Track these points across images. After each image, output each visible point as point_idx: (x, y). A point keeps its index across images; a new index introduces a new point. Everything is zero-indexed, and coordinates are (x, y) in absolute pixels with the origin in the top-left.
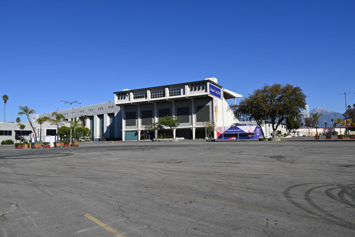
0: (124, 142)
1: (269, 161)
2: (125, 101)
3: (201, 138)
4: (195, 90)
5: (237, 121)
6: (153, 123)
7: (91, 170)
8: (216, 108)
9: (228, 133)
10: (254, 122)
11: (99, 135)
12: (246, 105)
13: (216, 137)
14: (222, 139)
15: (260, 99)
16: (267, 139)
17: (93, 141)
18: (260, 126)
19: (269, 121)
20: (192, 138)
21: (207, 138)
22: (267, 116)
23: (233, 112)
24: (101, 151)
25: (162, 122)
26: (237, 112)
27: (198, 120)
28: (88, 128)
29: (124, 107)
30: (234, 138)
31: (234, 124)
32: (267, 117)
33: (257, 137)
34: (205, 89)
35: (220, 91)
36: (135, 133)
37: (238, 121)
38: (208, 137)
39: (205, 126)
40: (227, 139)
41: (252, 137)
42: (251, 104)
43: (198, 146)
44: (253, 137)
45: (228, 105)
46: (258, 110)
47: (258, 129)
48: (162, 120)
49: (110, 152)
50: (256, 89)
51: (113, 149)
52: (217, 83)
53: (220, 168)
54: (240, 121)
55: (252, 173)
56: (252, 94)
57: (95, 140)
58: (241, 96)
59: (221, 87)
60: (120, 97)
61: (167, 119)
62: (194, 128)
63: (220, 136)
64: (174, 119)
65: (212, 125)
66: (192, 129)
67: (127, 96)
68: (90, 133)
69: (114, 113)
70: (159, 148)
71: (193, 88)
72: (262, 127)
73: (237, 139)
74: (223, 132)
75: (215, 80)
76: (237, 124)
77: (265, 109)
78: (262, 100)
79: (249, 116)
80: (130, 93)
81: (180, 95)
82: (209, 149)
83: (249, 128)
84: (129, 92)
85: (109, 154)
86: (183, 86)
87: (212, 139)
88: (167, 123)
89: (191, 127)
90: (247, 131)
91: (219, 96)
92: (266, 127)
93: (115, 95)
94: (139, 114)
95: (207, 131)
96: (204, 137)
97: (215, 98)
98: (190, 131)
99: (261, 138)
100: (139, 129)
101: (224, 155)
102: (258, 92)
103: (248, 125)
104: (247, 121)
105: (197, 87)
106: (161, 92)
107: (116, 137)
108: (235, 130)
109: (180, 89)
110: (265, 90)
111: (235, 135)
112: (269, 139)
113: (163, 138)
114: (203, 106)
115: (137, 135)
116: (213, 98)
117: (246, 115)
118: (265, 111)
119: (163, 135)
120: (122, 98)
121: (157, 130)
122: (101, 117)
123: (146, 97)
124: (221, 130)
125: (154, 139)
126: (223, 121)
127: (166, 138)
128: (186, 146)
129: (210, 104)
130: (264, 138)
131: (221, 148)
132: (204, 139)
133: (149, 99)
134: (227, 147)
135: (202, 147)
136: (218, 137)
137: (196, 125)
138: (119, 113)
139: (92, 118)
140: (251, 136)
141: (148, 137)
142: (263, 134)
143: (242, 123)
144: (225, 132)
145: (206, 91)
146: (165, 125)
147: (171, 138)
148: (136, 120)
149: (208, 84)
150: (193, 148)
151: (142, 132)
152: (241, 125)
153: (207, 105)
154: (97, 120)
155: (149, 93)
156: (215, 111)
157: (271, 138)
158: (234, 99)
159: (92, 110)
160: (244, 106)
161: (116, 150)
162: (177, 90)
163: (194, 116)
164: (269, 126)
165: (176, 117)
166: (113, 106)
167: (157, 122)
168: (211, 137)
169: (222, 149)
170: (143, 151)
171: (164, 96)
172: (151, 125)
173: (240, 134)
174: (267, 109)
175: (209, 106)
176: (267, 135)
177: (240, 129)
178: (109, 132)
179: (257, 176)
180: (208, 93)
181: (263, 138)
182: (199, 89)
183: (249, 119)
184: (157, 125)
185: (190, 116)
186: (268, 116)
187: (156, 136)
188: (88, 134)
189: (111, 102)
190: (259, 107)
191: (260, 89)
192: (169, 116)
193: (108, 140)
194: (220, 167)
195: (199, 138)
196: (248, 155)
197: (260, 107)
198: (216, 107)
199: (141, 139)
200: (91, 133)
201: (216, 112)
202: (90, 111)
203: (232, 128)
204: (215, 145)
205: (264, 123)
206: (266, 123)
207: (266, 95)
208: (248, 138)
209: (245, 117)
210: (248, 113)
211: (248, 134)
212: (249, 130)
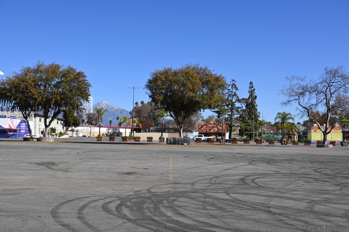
1: (35, 170)
10: (18, 113)
12: (9, 87)
15: (30, 82)
16: (35, 138)
18: (26, 119)
19: (40, 114)
22: (38, 106)
32: (38, 108)
33: (21, 135)
41: (13, 135)
42: (15, 87)
44: (15, 136)
46: (25, 97)
47: (24, 124)
50: (26, 66)
55: (8, 188)
56: (19, 73)
72: (29, 122)
77: (36, 96)
78: (33, 84)
79: (12, 104)
83: (10, 122)
90: (6, 126)
92: (35, 122)
99: (27, 137)
102: (28, 71)
103: (8, 118)
104: (7, 111)
110: (38, 69)
112: (39, 140)
117: (6, 102)
118: (35, 99)
130: (32, 138)
140: (12, 133)
142: (30, 131)
157: (41, 137)
160: (5, 89)
164: (40, 120)
174: (39, 96)
176: (35, 133)
179: (15, 192)
181: (29, 137)
183: (10, 108)
186: (40, 107)
190: (27, 93)
191: (32, 67)
196: (4, 161)
197: (30, 93)
205: (33, 116)
206: (36, 116)
207: (40, 76)
208: (7, 136)
209: (4, 106)
210: (10, 100)
211: (8, 131)
212: (9, 125)
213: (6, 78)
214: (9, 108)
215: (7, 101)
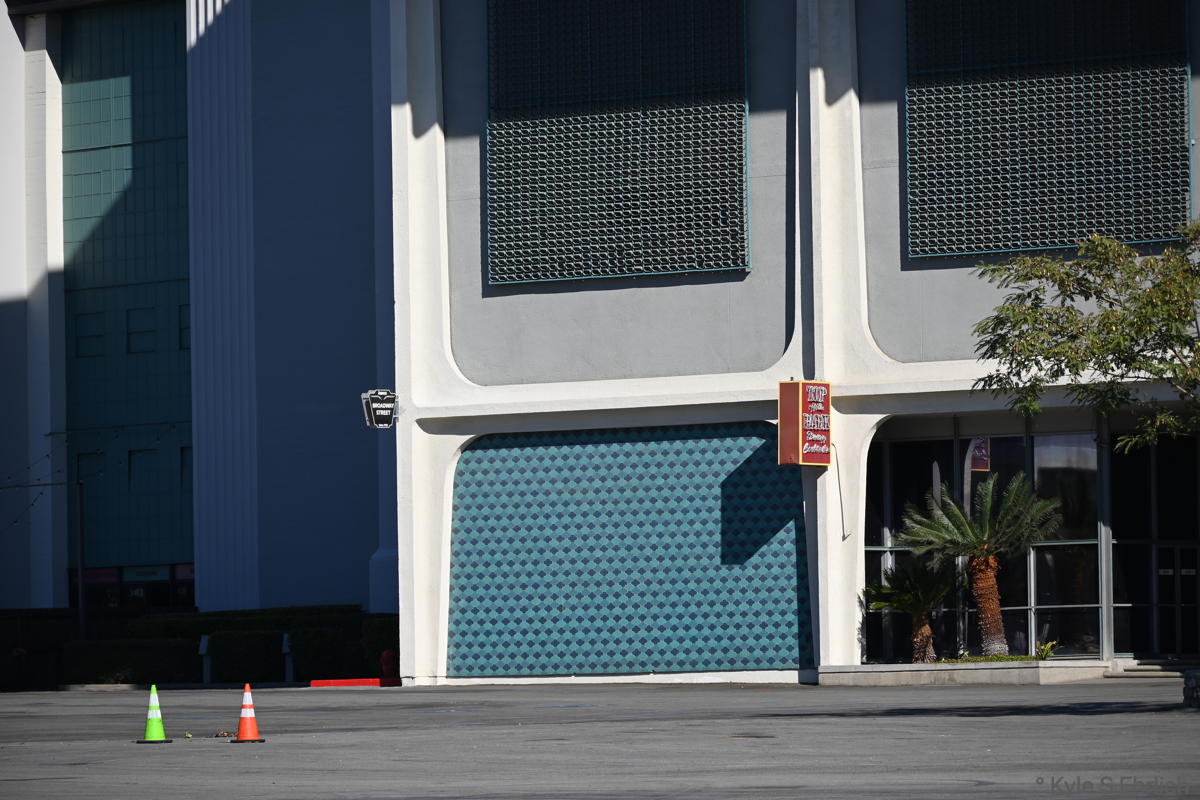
36: (734, 488)
107: (225, 577)
115: (785, 538)
141: (1071, 576)
148: (763, 133)
151: (912, 452)
172: (1146, 272)
199: (885, 638)
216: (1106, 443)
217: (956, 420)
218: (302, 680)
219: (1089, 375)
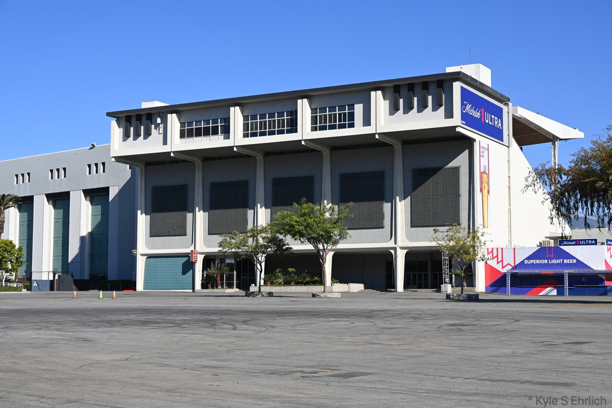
0: (141, 294)
2: (151, 145)
3: (426, 287)
4: (408, 108)
5: (561, 228)
6: (250, 226)
7: (25, 397)
8: (485, 176)
9: (527, 271)
11: (51, 270)
12: (599, 168)
13: (481, 285)
14: (505, 292)
17: (29, 288)
20: (390, 284)
21: (448, 288)
23: (549, 194)
24: (58, 327)
25: (284, 225)
26: (562, 194)
27: (415, 222)
28: (11, 242)
29: (143, 167)
30: (551, 292)
31: (551, 238)
34: (443, 108)
35: (500, 116)
36: (184, 265)
37: (567, 226)
38: (451, 283)
39: (442, 243)
40: (524, 293)
43: (417, 317)
45: (531, 169)
48: (283, 218)
49: (89, 333)
51: (102, 322)
52: (490, 85)
53: (500, 400)
54: (572, 227)
57: (35, 284)
58: (578, 134)
59: (504, 100)
60: (132, 129)
61: (303, 215)
62: (399, 251)
63: (498, 283)
64: (327, 215)
65: (469, 242)
66: (393, 252)
67: (157, 126)
68: (17, 259)
69: (106, 190)
70: (272, 323)
71: (401, 101)
73: (560, 293)
74: (509, 268)
75: (483, 74)
76: (562, 236)
80: (169, 116)
81: (352, 125)
82: (457, 328)
83: (607, 256)
84: (163, 112)
85: (86, 340)
86: (362, 92)
87: (468, 290)
88: (301, 228)
89: (391, 244)
90: (598, 266)
91: (497, 134)
93: (114, 123)
94: (199, 192)
95: (450, 261)
96: (436, 285)
97: (481, 141)
98: (385, 259)
100: (198, 249)
101: (514, 355)
103: (603, 244)
104: (599, 227)
105: (415, 99)
106: (281, 114)
107: (112, 276)
108: (554, 261)
109: (353, 105)
111: (555, 280)
113: (287, 283)
114: (434, 171)
115: (191, 271)
116: (474, 140)
117: (596, 204)
119: (285, 273)
120: (137, 135)
121: (264, 253)
122: (60, 200)
123: (226, 131)
124: (500, 259)
125: (253, 288)
126: (510, 227)
127: (297, 283)
128: (369, 315)
129: (461, 161)
131: (501, 328)
132: (439, 290)
133: (238, 138)
134: (523, 324)
135: (431, 323)
136: (493, 285)
137: (409, 237)
138: (127, 190)
139: (25, 204)
141: (230, 278)
143: (580, 233)
144: (515, 267)
145: (449, 114)
146: (293, 236)
147: (314, 283)
148: (189, 216)
149: (457, 86)
150: (399, 323)
151: (209, 260)
152: (578, 243)
153: (452, 164)
154: (45, 213)
155: (236, 116)
156: (481, 190)
158: (554, 144)
159: (26, 177)
160: (590, 172)
161: (112, 324)
162: (342, 108)
163: (403, 207)
165: (336, 207)
166: (103, 164)
167: (264, 225)
168: (465, 284)
169: (505, 331)
170: (212, 330)
171: (293, 128)
172: (241, 236)
173: (571, 276)
175: (457, 170)
177: (573, 257)
178: (87, 259)
180: (456, 120)
182: (423, 106)
183: (606, 219)
184: (264, 235)
185: (387, 206)
187: (260, 276)
188: (12, 262)
189: (97, 146)
192: (311, 205)
193: (82, 285)
194: (498, 396)
195: (420, 287)
196: (602, 354)
198: (484, 172)
199: (204, 286)
200: (24, 259)
201: (485, 191)
202: (20, 178)
203: (542, 252)
204: (479, 316)
208: (602, 290)
209: (592, 215)
210: (604, 198)
211: (604, 278)
212: (606, 263)
213: (591, 146)
214: (603, 221)
215: (598, 202)
216: (235, 260)
217: (215, 256)
218: (122, 290)
219: (233, 250)
